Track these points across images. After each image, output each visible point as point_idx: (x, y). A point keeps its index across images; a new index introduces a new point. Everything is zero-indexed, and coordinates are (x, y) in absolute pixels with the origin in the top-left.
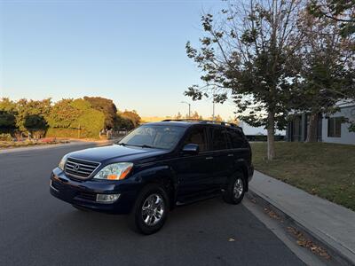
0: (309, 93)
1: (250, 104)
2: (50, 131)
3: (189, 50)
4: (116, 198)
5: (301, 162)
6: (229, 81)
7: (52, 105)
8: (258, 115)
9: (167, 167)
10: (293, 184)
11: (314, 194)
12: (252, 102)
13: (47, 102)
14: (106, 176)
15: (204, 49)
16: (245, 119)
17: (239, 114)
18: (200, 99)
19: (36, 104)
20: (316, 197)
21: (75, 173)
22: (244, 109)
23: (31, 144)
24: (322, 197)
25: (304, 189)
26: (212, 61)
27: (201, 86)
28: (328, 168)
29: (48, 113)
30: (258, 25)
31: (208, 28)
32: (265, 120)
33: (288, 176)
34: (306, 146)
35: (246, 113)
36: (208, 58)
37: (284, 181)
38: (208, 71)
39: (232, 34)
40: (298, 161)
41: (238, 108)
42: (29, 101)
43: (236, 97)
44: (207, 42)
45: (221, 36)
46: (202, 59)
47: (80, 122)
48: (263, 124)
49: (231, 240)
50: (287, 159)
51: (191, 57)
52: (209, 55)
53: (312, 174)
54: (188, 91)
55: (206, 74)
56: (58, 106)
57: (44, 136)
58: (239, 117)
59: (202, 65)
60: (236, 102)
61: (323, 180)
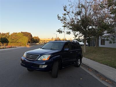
0: (100, 32)
1: (78, 35)
2: (9, 44)
3: (59, 17)
4: (46, 66)
5: (95, 53)
6: (71, 27)
7: (10, 34)
8: (81, 38)
9: (59, 56)
10: (94, 60)
11: (101, 63)
12: (79, 34)
13: (8, 33)
14: (42, 59)
15: (63, 17)
16: (77, 39)
17: (75, 38)
18: (62, 33)
19: (4, 34)
20: (102, 64)
21: (30, 58)
22: (76, 36)
23: (3, 48)
24: (104, 64)
25: (98, 62)
26: (66, 21)
27: (62, 29)
28: (104, 55)
29: (8, 37)
30: (81, 10)
31: (65, 10)
32: (83, 40)
33: (92, 58)
34: (95, 48)
35: (77, 38)
36: (64, 20)
37: (91, 59)
38: (64, 24)
39: (72, 12)
40: (94, 53)
41: (75, 36)
42: (2, 33)
43: (74, 33)
44: (65, 15)
45: (69, 13)
46: (62, 20)
47: (20, 40)
48: (82, 41)
49: (81, 79)
50: (90, 52)
51: (59, 19)
52: (65, 19)
53: (99, 57)
54: (58, 30)
55: (64, 25)
56: (12, 35)
57: (7, 45)
58: (75, 39)
59: (63, 22)
60: (74, 34)
61: (103, 59)
